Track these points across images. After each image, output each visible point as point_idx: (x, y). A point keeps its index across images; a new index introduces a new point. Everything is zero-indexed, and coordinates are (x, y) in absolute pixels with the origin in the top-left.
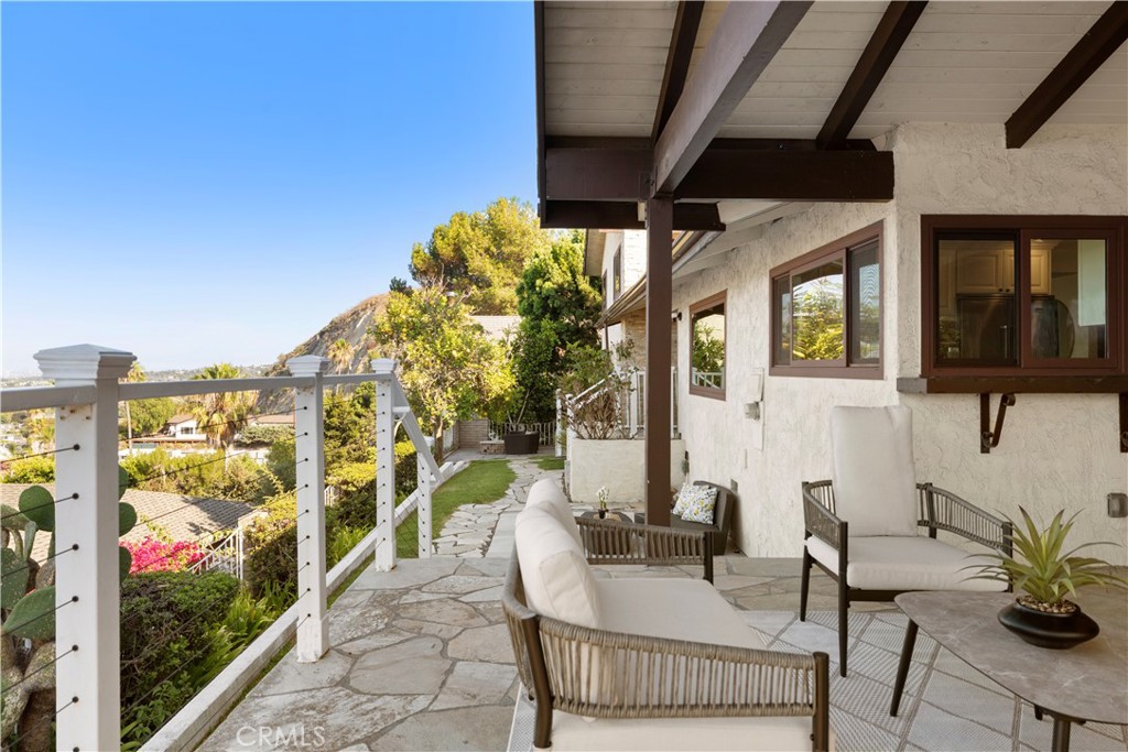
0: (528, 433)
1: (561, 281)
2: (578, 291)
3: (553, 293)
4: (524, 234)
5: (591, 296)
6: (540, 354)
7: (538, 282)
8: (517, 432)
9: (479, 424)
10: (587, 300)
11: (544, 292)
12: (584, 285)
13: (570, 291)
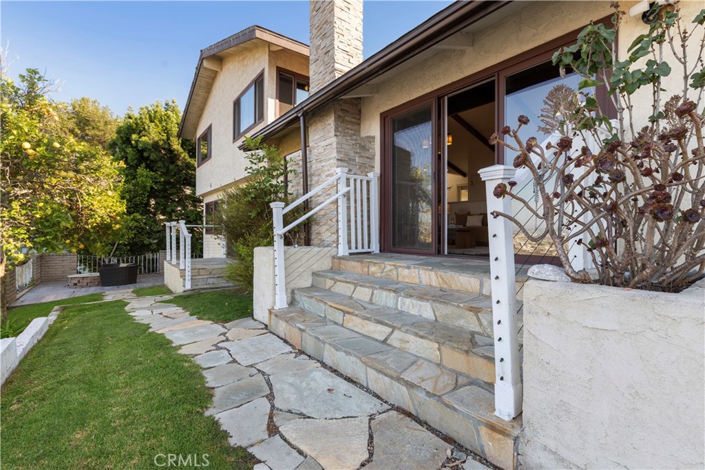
0: (122, 265)
1: (156, 139)
2: (170, 151)
3: (150, 147)
4: (106, 123)
5: (183, 155)
6: (134, 197)
7: (134, 136)
8: (109, 265)
9: (66, 258)
10: (178, 159)
11: (140, 145)
12: (176, 145)
13: (164, 149)
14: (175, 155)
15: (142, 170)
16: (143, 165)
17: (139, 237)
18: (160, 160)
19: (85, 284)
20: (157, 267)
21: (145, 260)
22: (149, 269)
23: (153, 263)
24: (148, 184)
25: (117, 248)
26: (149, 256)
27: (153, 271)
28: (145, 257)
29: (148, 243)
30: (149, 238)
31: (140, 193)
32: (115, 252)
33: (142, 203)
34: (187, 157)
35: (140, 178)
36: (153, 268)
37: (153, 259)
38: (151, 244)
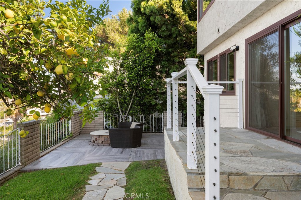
7: (143, 3)
14: (177, 19)
15: (149, 34)
16: (150, 29)
17: (147, 98)
18: (164, 24)
19: (100, 142)
20: (161, 125)
21: (152, 119)
22: (155, 127)
23: (158, 123)
24: (154, 46)
25: (131, 108)
26: (156, 115)
27: (159, 130)
28: (152, 116)
29: (154, 103)
30: (156, 99)
31: (147, 56)
32: (129, 111)
33: (149, 66)
34: (187, 19)
35: (147, 41)
36: (159, 126)
37: (158, 118)
38: (156, 104)
